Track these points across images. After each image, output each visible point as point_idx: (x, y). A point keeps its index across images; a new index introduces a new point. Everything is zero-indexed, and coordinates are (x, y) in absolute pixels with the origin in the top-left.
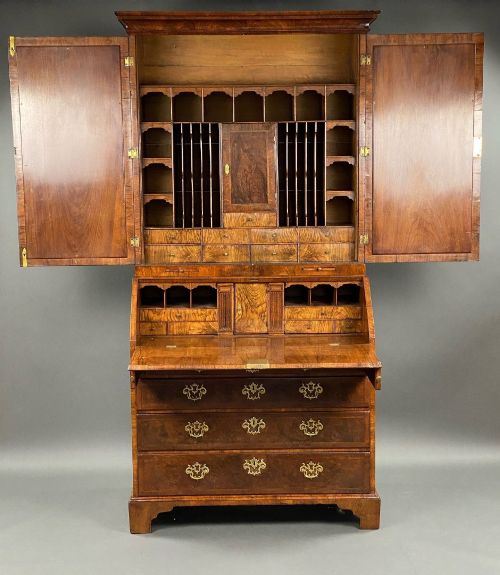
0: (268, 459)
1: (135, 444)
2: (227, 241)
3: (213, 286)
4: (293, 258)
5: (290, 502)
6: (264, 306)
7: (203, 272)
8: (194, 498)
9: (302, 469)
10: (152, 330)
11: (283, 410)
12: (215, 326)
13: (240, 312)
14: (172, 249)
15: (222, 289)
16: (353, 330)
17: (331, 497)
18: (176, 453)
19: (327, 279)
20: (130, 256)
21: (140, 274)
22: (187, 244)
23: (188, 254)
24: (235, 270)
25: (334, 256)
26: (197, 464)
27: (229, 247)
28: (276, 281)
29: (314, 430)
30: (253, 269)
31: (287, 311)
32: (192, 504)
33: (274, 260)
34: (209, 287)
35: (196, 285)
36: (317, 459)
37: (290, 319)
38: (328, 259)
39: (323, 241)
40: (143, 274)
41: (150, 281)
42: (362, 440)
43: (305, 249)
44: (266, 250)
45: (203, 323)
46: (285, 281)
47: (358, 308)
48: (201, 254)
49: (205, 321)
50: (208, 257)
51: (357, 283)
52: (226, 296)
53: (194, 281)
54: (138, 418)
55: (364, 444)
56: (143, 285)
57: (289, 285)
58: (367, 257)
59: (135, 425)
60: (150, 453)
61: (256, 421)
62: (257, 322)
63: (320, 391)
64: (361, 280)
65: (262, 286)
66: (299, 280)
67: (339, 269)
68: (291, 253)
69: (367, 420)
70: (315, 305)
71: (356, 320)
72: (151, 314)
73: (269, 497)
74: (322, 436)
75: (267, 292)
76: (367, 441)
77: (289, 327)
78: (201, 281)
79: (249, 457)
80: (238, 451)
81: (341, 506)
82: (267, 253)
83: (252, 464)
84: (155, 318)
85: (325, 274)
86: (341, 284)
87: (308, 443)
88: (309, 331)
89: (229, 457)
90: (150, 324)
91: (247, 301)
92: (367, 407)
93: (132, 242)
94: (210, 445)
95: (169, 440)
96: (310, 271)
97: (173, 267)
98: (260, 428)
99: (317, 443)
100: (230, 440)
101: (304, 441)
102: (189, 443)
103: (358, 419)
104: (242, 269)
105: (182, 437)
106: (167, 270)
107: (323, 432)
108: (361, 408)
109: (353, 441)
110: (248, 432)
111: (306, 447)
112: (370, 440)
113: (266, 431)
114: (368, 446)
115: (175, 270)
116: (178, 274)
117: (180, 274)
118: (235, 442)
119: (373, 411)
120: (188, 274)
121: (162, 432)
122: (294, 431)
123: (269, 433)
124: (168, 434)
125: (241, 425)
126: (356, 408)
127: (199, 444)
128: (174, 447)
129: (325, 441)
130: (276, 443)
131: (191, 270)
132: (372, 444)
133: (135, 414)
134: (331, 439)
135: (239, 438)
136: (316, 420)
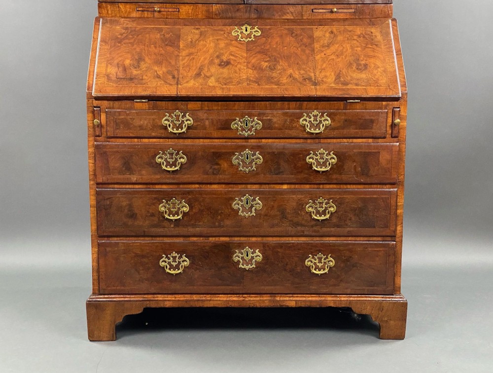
0: (264, 248)
1: (95, 227)
5: (292, 304)
7: (185, 13)
8: (170, 297)
9: (307, 263)
17: (344, 298)
18: (148, 240)
21: (104, 13)
24: (226, 10)
26: (174, 254)
29: (324, 213)
30: (249, 9)
32: (168, 305)
36: (326, 249)
40: (108, 13)
42: (386, 226)
54: (98, 194)
55: (387, 232)
59: (94, 203)
60: (114, 240)
63: (334, 162)
67: (359, 11)
69: (393, 202)
73: (266, 298)
74: (334, 220)
76: (392, 229)
79: (241, 246)
80: (227, 239)
81: (357, 309)
83: (245, 255)
85: (341, 16)
87: (315, 228)
89: (216, 246)
92: (393, 184)
94: (191, 230)
95: (138, 223)
96: (322, 13)
98: (255, 210)
99: (329, 229)
100: (217, 224)
101: (312, 226)
102: (164, 227)
103: (382, 198)
104: (236, 10)
105: (156, 219)
106: (141, 9)
107: (336, 214)
108: (386, 184)
109: (374, 227)
110: (240, 213)
111: (314, 234)
112: (396, 226)
113: (262, 213)
114: (393, 234)
115: (150, 10)
116: (154, 14)
117: (156, 14)
118: (223, 227)
119: (402, 188)
120: (167, 15)
121: (129, 212)
122: (299, 214)
123: (266, 215)
124: (136, 214)
125: (231, 205)
126: (380, 184)
127: (177, 229)
128: (144, 231)
129: (338, 226)
130: (276, 229)
131: (170, 10)
132: (398, 232)
133: (94, 189)
134: (347, 225)
135: (228, 222)
136: (327, 199)
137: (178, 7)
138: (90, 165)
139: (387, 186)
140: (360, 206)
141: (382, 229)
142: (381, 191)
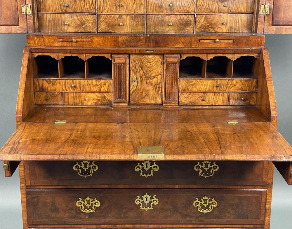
1: (26, 218)
2: (122, 10)
3: (108, 56)
4: (189, 29)
6: (159, 77)
7: (97, 42)
10: (47, 100)
11: (177, 187)
12: (110, 97)
13: (135, 83)
14: (67, 18)
15: (117, 61)
16: (248, 102)
18: (67, 227)
19: (224, 51)
20: (22, 24)
21: (32, 42)
22: (82, 13)
23: (82, 24)
24: (130, 41)
25: (231, 27)
27: (124, 17)
28: (171, 52)
29: (208, 207)
30: (148, 39)
31: (183, 83)
33: (170, 31)
34: (104, 57)
35: (90, 56)
37: (184, 90)
38: (224, 30)
39: (220, 12)
40: (35, 44)
41: (43, 50)
42: (258, 218)
43: (201, 21)
44: (163, 20)
45: (97, 94)
46: (180, 53)
47: (254, 81)
48: (97, 24)
49: (100, 92)
50: (103, 27)
51: (255, 55)
52: (121, 67)
53: (88, 52)
54: (27, 193)
55: (258, 221)
56: (36, 55)
57: (184, 57)
58: (266, 27)
59: (25, 200)
60: (41, 228)
61: (149, 197)
62: (151, 93)
63: (216, 170)
64: (260, 52)
65: (157, 57)
66: (195, 52)
67: (237, 40)
68: (187, 24)
69: (263, 199)
70: (210, 77)
71: (251, 92)
72: (46, 84)
74: (216, 213)
75: (163, 63)
76: (262, 219)
77: (184, 99)
78: (94, 51)
80: (131, 226)
82: (162, 23)
84: (50, 88)
85: (223, 45)
86: (237, 56)
87: (200, 219)
88: (203, 103)
90: (45, 94)
91: (142, 72)
92: (263, 186)
93: (23, 9)
94: (102, 220)
95: (59, 215)
96: (207, 43)
97: (66, 37)
98: (153, 205)
99: (211, 219)
100: (122, 215)
101: (198, 218)
102: (81, 218)
103: (255, 197)
104: (138, 40)
105: (74, 213)
106: (61, 40)
107: (217, 208)
108: (258, 186)
109: (248, 218)
110: (141, 208)
111: (199, 223)
112: (265, 217)
113: (159, 207)
114: (263, 224)
115: (69, 40)
116: (72, 44)
117: (74, 44)
118: (127, 217)
119: (271, 189)
120: (82, 44)
121: (52, 207)
122: (188, 208)
123: (162, 209)
124: (58, 209)
125: (134, 201)
126: (253, 186)
127: (90, 219)
128: (65, 221)
129: (219, 217)
130: (169, 219)
131: (85, 40)
132: (266, 221)
133: (24, 189)
134: (226, 216)
135: (131, 214)
136: (210, 197)
137: (91, 38)
138: (21, 171)
139: (259, 187)
140: (236, 202)
141: (253, 220)
142: (253, 191)
